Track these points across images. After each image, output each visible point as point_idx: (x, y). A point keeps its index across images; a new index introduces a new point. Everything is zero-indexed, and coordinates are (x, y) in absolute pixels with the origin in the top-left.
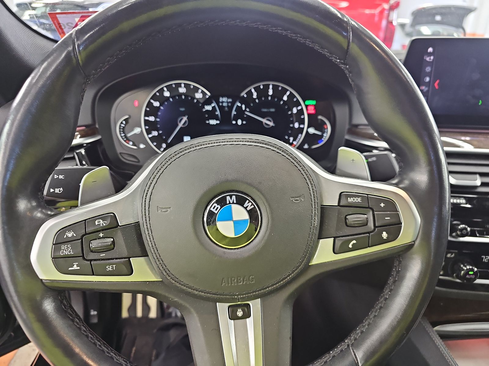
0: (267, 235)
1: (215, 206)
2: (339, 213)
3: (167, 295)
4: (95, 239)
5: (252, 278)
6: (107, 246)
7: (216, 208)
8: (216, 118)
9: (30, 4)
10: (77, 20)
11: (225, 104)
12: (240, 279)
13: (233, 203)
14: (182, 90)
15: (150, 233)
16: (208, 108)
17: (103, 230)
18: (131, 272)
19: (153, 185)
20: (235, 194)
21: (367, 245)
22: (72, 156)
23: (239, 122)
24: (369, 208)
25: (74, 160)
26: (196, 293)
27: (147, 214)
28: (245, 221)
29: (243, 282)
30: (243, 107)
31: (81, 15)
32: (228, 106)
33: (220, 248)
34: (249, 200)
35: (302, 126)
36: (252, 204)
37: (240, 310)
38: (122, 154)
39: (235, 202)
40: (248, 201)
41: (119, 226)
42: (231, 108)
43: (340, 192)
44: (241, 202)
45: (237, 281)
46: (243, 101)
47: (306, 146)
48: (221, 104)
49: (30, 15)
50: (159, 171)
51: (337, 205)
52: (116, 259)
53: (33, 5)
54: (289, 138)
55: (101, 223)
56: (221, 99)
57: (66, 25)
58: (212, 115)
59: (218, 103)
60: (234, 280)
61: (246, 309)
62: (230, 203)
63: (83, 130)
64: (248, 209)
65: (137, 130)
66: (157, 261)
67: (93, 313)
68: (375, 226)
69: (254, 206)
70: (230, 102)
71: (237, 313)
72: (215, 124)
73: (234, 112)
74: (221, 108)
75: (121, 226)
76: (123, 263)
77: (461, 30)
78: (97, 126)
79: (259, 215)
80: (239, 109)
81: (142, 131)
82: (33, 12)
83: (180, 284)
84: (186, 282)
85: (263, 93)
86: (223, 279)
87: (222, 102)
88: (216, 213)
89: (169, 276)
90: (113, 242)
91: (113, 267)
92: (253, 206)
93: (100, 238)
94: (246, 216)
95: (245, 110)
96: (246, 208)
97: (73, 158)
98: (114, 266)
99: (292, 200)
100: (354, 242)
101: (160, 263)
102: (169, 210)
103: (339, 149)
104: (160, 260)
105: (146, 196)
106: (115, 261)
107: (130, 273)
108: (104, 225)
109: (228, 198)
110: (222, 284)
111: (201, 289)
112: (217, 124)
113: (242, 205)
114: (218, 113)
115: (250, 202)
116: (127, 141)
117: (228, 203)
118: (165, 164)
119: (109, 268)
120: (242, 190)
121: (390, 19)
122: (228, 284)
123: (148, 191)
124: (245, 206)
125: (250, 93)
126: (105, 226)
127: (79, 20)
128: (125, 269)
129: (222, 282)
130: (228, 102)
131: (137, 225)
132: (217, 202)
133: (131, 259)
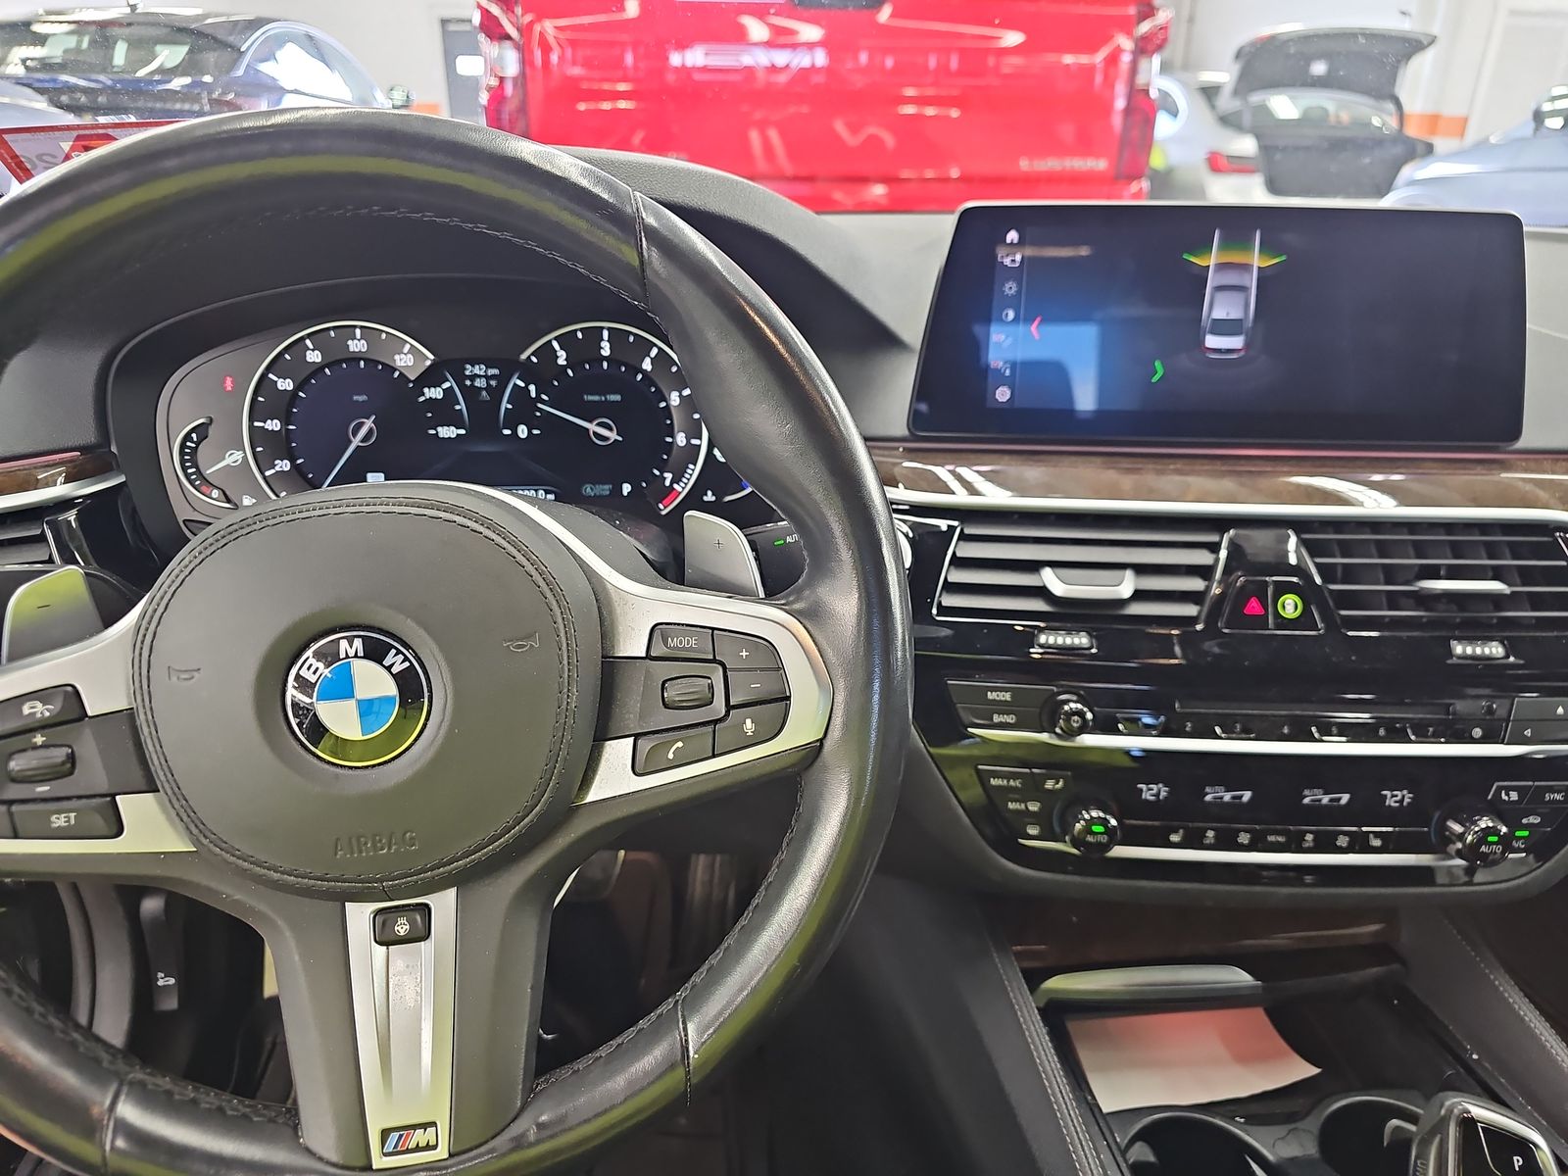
0: (442, 732)
1: (311, 665)
2: (648, 675)
3: (213, 885)
4: (24, 750)
5: (411, 838)
6: (56, 766)
7: (313, 669)
8: (455, 420)
9: (27, 24)
10: (66, 146)
11: (480, 383)
12: (380, 841)
13: (356, 656)
14: (357, 346)
15: (154, 733)
16: (434, 393)
17: (44, 726)
18: (118, 830)
19: (158, 613)
20: (362, 633)
21: (711, 754)
22: (38, 532)
23: (523, 431)
24: (714, 661)
25: (44, 544)
26: (276, 876)
27: (145, 687)
28: (389, 699)
29: (390, 849)
30: (532, 388)
31: (75, 134)
32: (489, 388)
33: (327, 766)
34: (396, 648)
35: (695, 442)
36: (406, 659)
37: (402, 920)
38: (187, 523)
39: (361, 654)
40: (393, 651)
41: (87, 716)
42: (496, 393)
43: (653, 624)
44: (375, 653)
45: (374, 845)
46: (528, 372)
47: (709, 497)
48: (468, 383)
49: (24, 61)
50: (173, 582)
51: (644, 655)
52: (80, 797)
53: (37, 28)
54: (662, 473)
55: (39, 710)
56: (469, 370)
57: (37, 162)
58: (444, 411)
59: (460, 379)
60: (366, 843)
61: (418, 918)
62: (347, 657)
63: (71, 461)
64: (395, 670)
65: (234, 458)
66: (174, 801)
67: (164, 981)
68: (729, 707)
69: (410, 662)
70: (493, 377)
71: (396, 928)
72: (454, 436)
73: (505, 405)
74: (470, 393)
75: (91, 717)
76: (98, 810)
77: (1391, 106)
78: (114, 449)
79: (424, 683)
80: (519, 394)
81: (245, 458)
82: (37, 52)
83: (233, 856)
84: (246, 850)
85: (583, 349)
86: (338, 839)
87: (473, 377)
88: (313, 682)
89: (204, 836)
90: (72, 758)
91: (69, 817)
92: (407, 664)
93: (35, 747)
94: (392, 690)
95: (538, 399)
96: (389, 668)
97: (41, 539)
98: (73, 815)
99: (508, 646)
100: (680, 744)
101: (182, 806)
102: (196, 674)
103: (686, 514)
104: (180, 797)
105: (142, 642)
106: (74, 803)
107: (115, 831)
108: (47, 714)
109: (344, 644)
110: (336, 854)
111: (287, 866)
112: (458, 435)
113: (380, 663)
114: (462, 406)
115: (399, 652)
116: (204, 488)
117: (342, 655)
118: (190, 562)
119: (59, 821)
120: (377, 625)
121: (1141, 80)
122: (352, 853)
123: (147, 629)
124: (387, 662)
125: (547, 352)
126: (49, 717)
127: (73, 146)
128: (99, 823)
129: (336, 848)
130: (488, 378)
131: (130, 714)
132: (318, 655)
133: (118, 798)
